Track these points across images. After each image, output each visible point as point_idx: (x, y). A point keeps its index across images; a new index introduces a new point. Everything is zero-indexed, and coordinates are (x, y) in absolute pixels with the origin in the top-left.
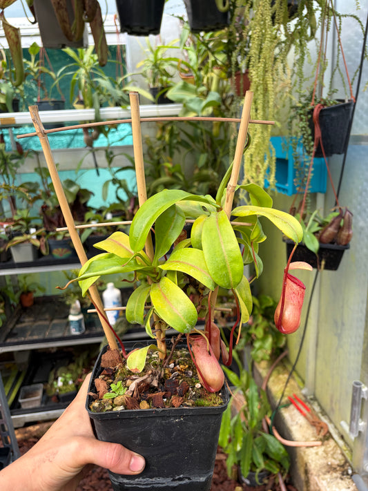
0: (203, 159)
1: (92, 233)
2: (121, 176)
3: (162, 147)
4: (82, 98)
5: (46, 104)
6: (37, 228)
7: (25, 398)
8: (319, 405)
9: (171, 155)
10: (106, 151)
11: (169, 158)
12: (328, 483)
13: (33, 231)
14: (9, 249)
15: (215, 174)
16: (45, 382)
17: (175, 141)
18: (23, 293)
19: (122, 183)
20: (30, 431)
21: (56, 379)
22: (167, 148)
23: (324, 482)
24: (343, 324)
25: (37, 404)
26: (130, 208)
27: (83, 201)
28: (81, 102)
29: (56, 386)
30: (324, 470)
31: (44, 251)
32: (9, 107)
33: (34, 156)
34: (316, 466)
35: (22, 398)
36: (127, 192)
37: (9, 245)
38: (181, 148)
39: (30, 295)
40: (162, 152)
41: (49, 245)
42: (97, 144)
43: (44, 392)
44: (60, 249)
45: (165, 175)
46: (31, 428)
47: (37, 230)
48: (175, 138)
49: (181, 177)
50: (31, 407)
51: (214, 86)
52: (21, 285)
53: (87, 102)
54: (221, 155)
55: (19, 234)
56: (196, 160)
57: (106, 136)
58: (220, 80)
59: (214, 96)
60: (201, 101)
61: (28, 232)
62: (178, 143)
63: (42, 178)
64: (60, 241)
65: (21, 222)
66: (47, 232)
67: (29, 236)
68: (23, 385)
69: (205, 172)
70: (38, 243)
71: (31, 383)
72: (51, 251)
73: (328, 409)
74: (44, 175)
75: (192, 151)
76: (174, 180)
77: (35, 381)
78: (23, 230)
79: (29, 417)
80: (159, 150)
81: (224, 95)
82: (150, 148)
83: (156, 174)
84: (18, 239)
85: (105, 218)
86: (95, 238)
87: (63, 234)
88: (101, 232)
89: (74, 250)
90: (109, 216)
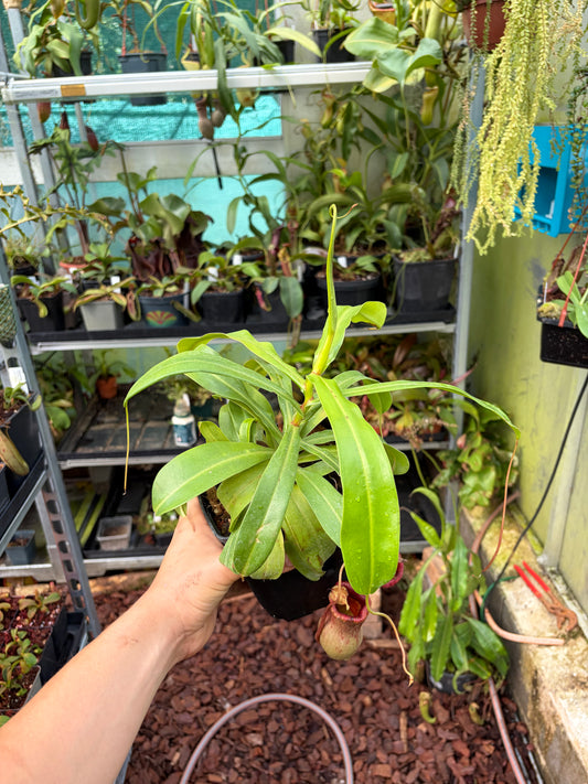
0: (400, 163)
1: (210, 289)
2: (258, 190)
3: (330, 141)
4: (195, 48)
5: (137, 59)
6: (122, 275)
7: (105, 535)
8: (565, 582)
9: (346, 154)
10: (235, 146)
11: (341, 161)
12: (570, 704)
13: (115, 280)
14: (78, 309)
15: (421, 190)
16: (136, 513)
17: (353, 131)
18: (101, 377)
19: (260, 202)
20: (113, 582)
21: (151, 511)
22: (339, 142)
23: (564, 703)
25: (124, 546)
26: (271, 247)
27: (195, 233)
28: (195, 57)
29: (151, 522)
30: (564, 684)
31: (133, 315)
32: (76, 65)
33: (117, 152)
34: (552, 676)
35: (101, 535)
36: (268, 218)
37: (78, 302)
38: (361, 141)
39: (111, 380)
40: (329, 149)
41: (141, 305)
42: (219, 134)
43: (134, 527)
44: (159, 313)
45: (334, 191)
46: (114, 579)
47: (122, 280)
48: (354, 126)
49: (361, 196)
50: (114, 548)
51: (429, 29)
52: (97, 364)
53: (205, 57)
54: (432, 157)
55: (94, 285)
56: (388, 165)
57: (236, 119)
58: (441, 16)
59: (429, 47)
60: (406, 56)
61: (107, 283)
62: (358, 133)
63: (130, 191)
64: (157, 299)
65: (96, 265)
66: (139, 283)
67: (109, 289)
68: (102, 516)
69: (402, 187)
70: (123, 301)
71: (113, 513)
72: (143, 315)
74: (132, 187)
75: (382, 149)
76: (348, 199)
77: (119, 510)
78: (101, 278)
79: (112, 562)
80: (325, 146)
81: (448, 45)
82: (311, 142)
83: (318, 188)
84: (92, 293)
85: (231, 262)
86: (214, 297)
87: (162, 287)
88: (224, 287)
89: (181, 315)
90: (237, 260)
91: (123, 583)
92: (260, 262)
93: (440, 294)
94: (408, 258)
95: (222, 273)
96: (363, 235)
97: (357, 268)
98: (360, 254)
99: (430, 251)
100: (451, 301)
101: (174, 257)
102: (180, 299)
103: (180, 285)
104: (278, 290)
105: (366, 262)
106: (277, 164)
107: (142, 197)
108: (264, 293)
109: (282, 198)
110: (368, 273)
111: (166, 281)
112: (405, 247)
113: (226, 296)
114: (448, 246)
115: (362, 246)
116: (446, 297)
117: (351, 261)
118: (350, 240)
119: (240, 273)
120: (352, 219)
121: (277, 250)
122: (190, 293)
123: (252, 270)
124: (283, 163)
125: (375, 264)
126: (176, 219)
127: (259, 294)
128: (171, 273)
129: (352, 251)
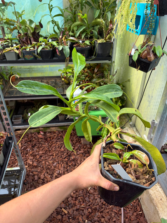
0: (97, 13)
1: (43, 49)
2: (56, 19)
3: (77, 4)
7: (15, 120)
8: (136, 129)
9: (82, 9)
10: (49, 4)
11: (80, 11)
13: (14, 45)
14: (4, 53)
15: (103, 21)
17: (84, 1)
18: (10, 75)
19: (57, 23)
20: (18, 132)
21: (28, 113)
22: (80, 5)
24: (152, 97)
25: (20, 122)
26: (61, 37)
27: (37, 32)
29: (27, 116)
31: (20, 56)
33: (13, 5)
35: (13, 120)
36: (58, 28)
37: (4, 51)
38: (87, 6)
40: (77, 7)
41: (23, 53)
43: (23, 118)
44: (28, 55)
45: (78, 21)
46: (18, 131)
47: (16, 45)
49: (86, 22)
50: (18, 123)
52: (9, 72)
54: (106, 11)
55: (8, 47)
56: (94, 14)
61: (12, 46)
62: (85, 3)
63: (17, 17)
64: (28, 51)
65: (8, 40)
66: (22, 46)
67: (13, 48)
68: (13, 115)
69: (99, 20)
70: (17, 52)
71: (17, 114)
72: (24, 56)
73: (139, 130)
75: (92, 8)
76: (82, 24)
77: (19, 113)
78: (10, 45)
79: (17, 127)
82: (71, 4)
83: (74, 19)
84: (8, 49)
85: (48, 41)
86: (44, 51)
87: (29, 48)
88: (47, 48)
89: (35, 56)
90: (50, 40)
91: (20, 132)
92: (57, 41)
93: (108, 52)
94: (99, 41)
95: (46, 44)
96: (87, 34)
97: (85, 44)
98: (86, 40)
99: (105, 39)
100: (110, 54)
101: (32, 39)
102: (34, 52)
103: (34, 47)
104: (63, 49)
105: (87, 42)
106: (61, 11)
107: (21, 20)
108: (58, 50)
109: (63, 22)
110: (88, 45)
111: (30, 46)
112: (98, 39)
113: (47, 51)
114: (110, 38)
115: (86, 38)
116: (109, 53)
117: (83, 42)
118: (83, 37)
119: (51, 44)
120: (83, 29)
121: (62, 38)
122: (37, 50)
123: (55, 43)
124: (63, 11)
125: (90, 43)
126: (32, 28)
128: (31, 44)
129: (83, 39)
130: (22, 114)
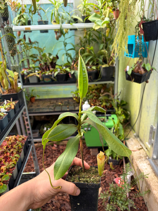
0: (102, 46)
1: (59, 73)
2: (69, 52)
3: (86, 41)
4: (55, 20)
5: (41, 22)
6: (38, 71)
8: (140, 139)
9: (89, 44)
10: (64, 42)
11: (88, 45)
12: (140, 162)
13: (36, 71)
14: (28, 77)
15: (106, 52)
17: (91, 39)
18: (31, 97)
19: (70, 55)
21: (44, 128)
22: (88, 41)
23: (138, 162)
24: (150, 107)
26: (72, 64)
27: (54, 62)
28: (55, 22)
29: (44, 130)
30: (138, 158)
31: (41, 79)
32: (27, 23)
33: (37, 44)
36: (71, 58)
38: (93, 42)
39: (34, 98)
40: (85, 43)
41: (43, 77)
42: (60, 39)
44: (47, 79)
45: (87, 52)
48: (91, 37)
49: (93, 53)
50: (35, 137)
51: (107, 15)
52: (30, 94)
53: (57, 21)
54: (109, 44)
55: (32, 73)
56: (99, 47)
57: (64, 36)
58: (110, 13)
59: (107, 19)
60: (102, 21)
61: (35, 72)
62: (92, 39)
63: (40, 52)
64: (46, 76)
65: (32, 69)
66: (42, 72)
67: (35, 73)
69: (103, 51)
70: (38, 76)
72: (43, 79)
73: (142, 140)
74: (40, 51)
75: (98, 43)
76: (90, 54)
78: (33, 71)
79: (34, 140)
80: (84, 42)
81: (111, 19)
82: (81, 41)
83: (83, 52)
84: (31, 74)
85: (63, 68)
86: (59, 75)
87: (48, 73)
88: (62, 73)
89: (52, 79)
90: (64, 68)
91: (37, 145)
92: (69, 67)
93: (111, 74)
94: (104, 66)
95: (61, 70)
96: (93, 62)
97: (92, 69)
98: (93, 66)
99: (109, 65)
101: (50, 67)
102: (51, 76)
103: (52, 72)
104: (74, 73)
105: (94, 68)
106: (73, 46)
107: (42, 54)
108: (71, 74)
109: (75, 54)
110: (94, 70)
111: (48, 72)
112: (103, 64)
113: (62, 75)
114: (112, 64)
115: (93, 65)
116: (112, 75)
117: (91, 67)
118: (91, 63)
119: (65, 71)
120: (91, 58)
121: (74, 65)
122: (54, 74)
123: (68, 69)
124: (75, 46)
125: (96, 68)
126: (50, 59)
127: (70, 74)
128: (49, 70)
129: (91, 66)
130: (39, 129)
